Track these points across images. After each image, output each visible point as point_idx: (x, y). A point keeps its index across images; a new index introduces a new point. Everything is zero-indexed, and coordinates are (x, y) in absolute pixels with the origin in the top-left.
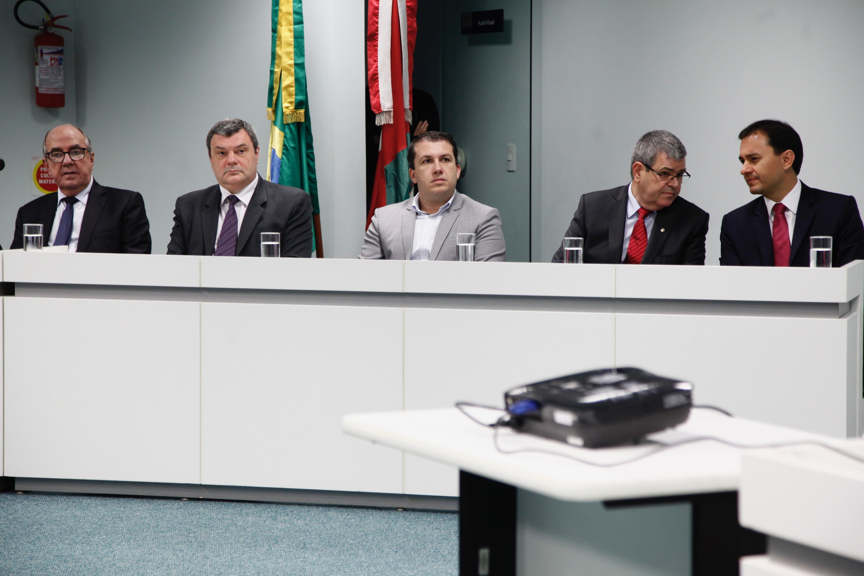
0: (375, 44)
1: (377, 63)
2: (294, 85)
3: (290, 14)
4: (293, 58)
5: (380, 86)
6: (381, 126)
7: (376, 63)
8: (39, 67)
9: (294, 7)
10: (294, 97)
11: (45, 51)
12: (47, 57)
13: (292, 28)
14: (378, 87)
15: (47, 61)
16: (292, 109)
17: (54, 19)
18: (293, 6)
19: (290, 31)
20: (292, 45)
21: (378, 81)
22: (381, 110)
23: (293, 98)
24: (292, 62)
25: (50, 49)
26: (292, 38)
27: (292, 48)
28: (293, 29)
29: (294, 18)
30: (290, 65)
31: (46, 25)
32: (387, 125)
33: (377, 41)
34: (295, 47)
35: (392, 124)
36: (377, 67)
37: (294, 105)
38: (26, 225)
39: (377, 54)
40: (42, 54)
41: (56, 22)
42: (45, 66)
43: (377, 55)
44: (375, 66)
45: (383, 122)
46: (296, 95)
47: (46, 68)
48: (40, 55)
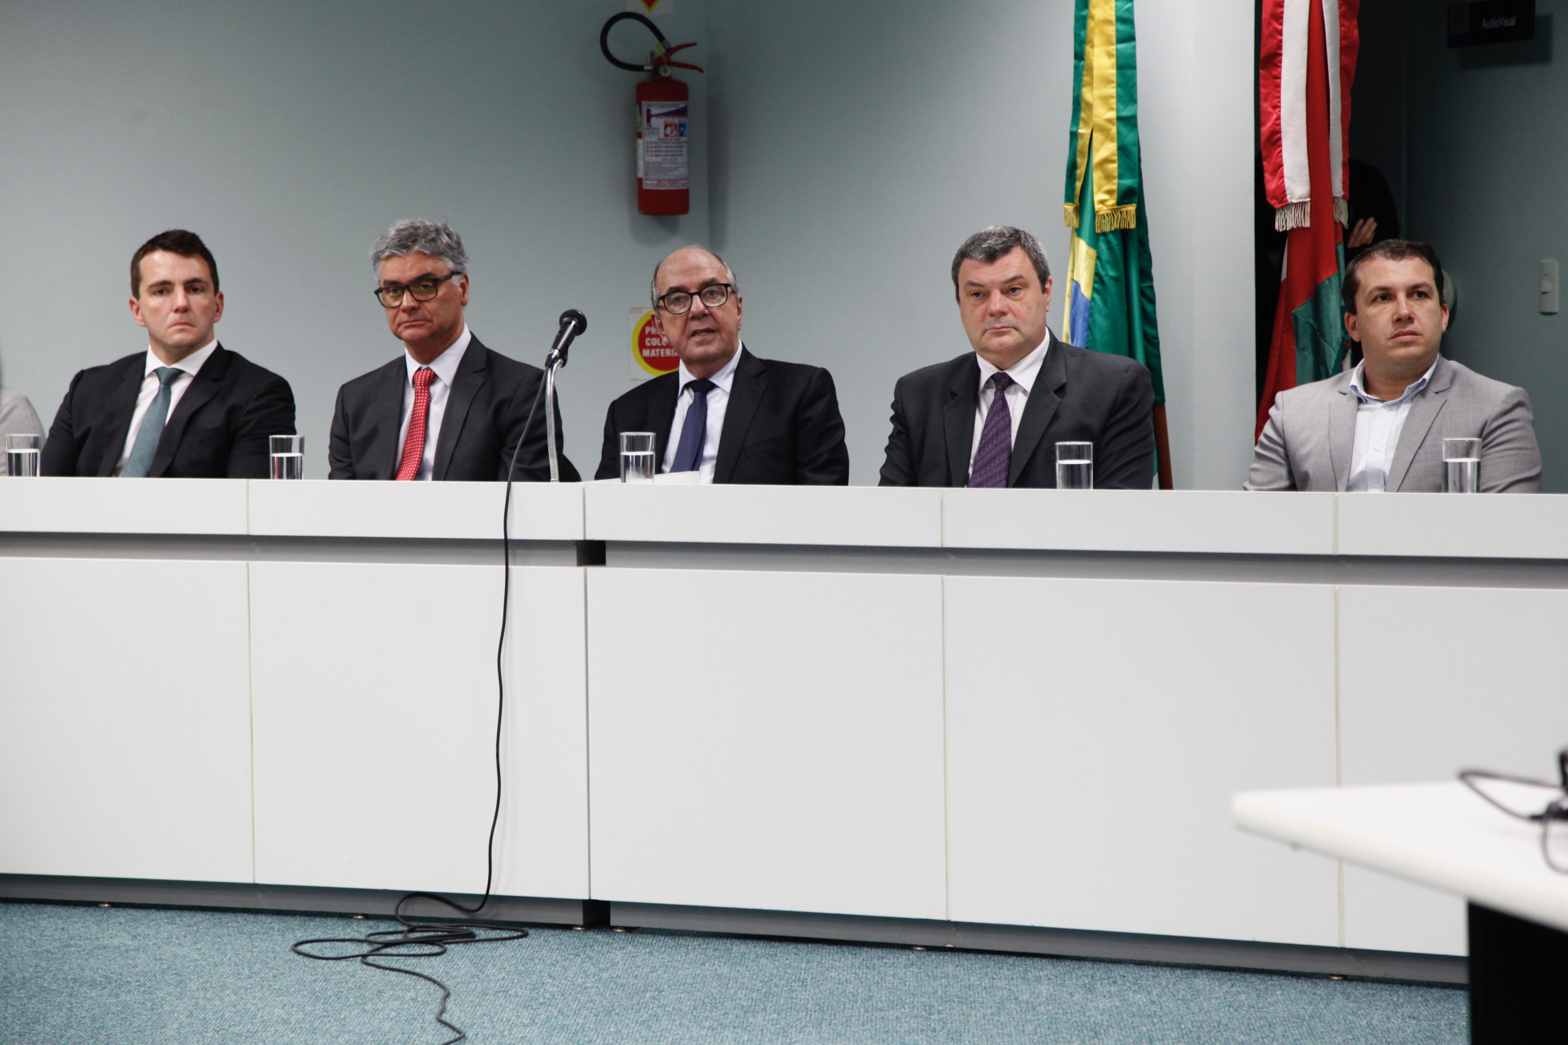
0: (1275, 73)
1: (1280, 111)
2: (1115, 158)
3: (1109, 22)
4: (1115, 106)
5: (1285, 154)
6: (1285, 232)
7: (1277, 110)
8: (644, 142)
9: (1117, 9)
10: (1116, 181)
11: (654, 111)
12: (657, 123)
13: (1113, 49)
14: (1281, 157)
15: (657, 129)
16: (1113, 205)
17: (670, 51)
18: (1116, 7)
19: (1109, 55)
20: (1112, 82)
21: (1280, 146)
22: (1287, 201)
23: (1114, 184)
24: (1112, 115)
25: (663, 106)
26: (1113, 69)
27: (1113, 87)
28: (1114, 52)
29: (1117, 31)
30: (1109, 121)
31: (658, 62)
32: (1298, 231)
33: (1280, 67)
34: (1118, 85)
35: (1307, 228)
36: (1279, 118)
37: (1115, 196)
38: (625, 435)
39: (1279, 92)
40: (649, 116)
41: (675, 57)
42: (654, 139)
43: (1278, 95)
44: (1275, 116)
45: (1290, 225)
46: (1120, 177)
47: (656, 143)
48: (645, 118)
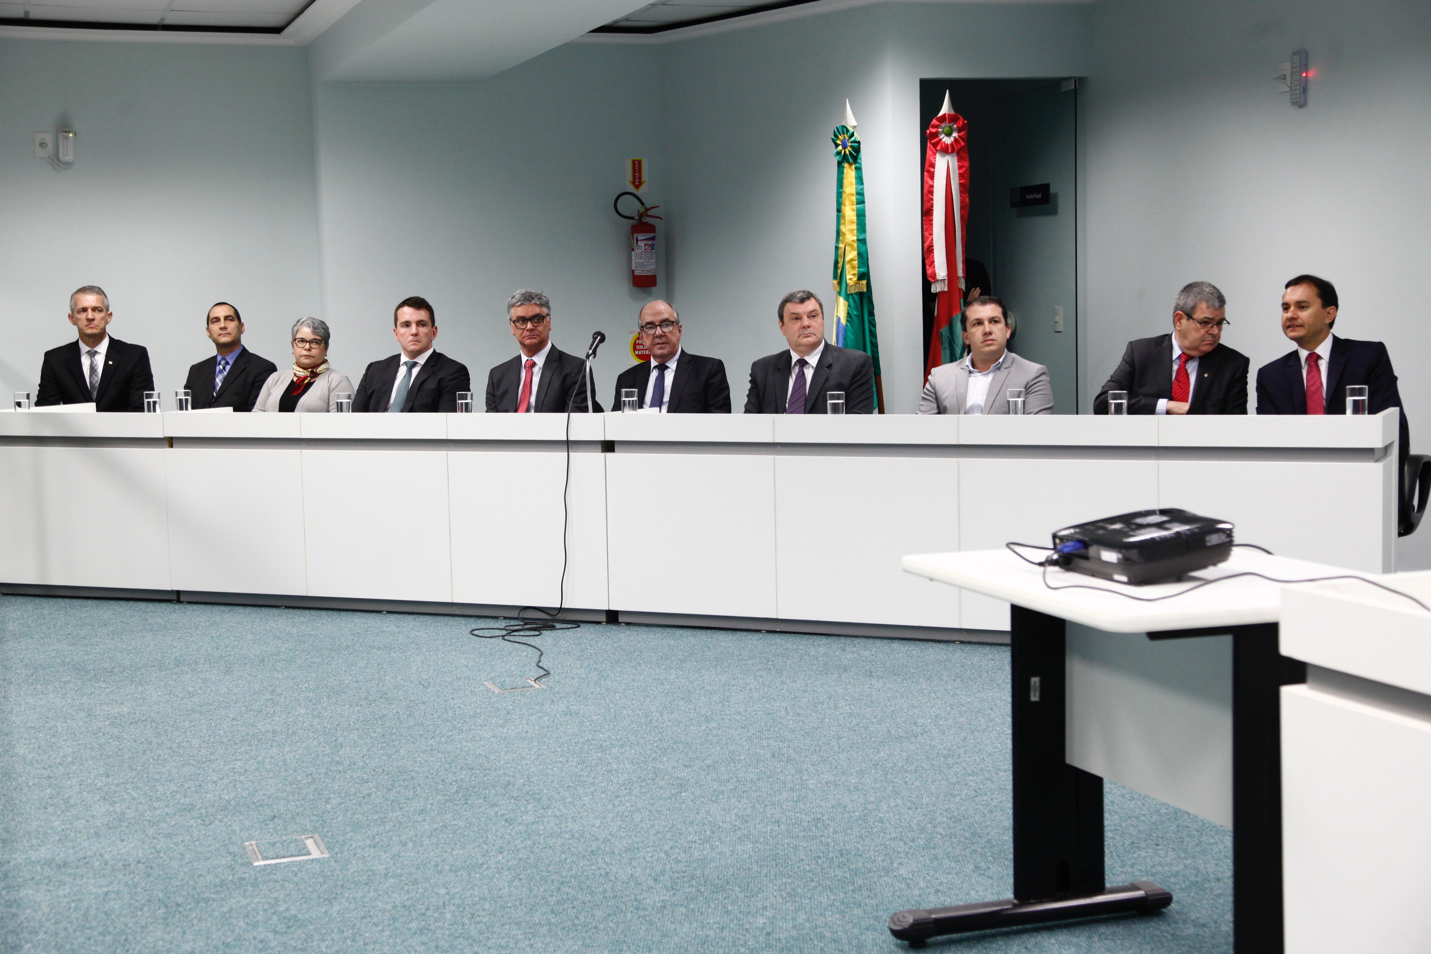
0: (930, 218)
2: (856, 258)
3: (852, 195)
4: (856, 234)
5: (935, 256)
6: (936, 293)
7: (932, 236)
8: (635, 253)
9: (856, 188)
10: (857, 269)
11: (640, 238)
12: (641, 244)
14: (934, 258)
15: (641, 247)
16: (856, 281)
17: (647, 210)
19: (853, 210)
20: (854, 223)
21: (933, 253)
22: (937, 279)
23: (856, 271)
24: (855, 238)
25: (644, 236)
26: (855, 216)
27: (855, 225)
28: (855, 209)
29: (857, 199)
30: (853, 241)
31: (641, 215)
32: (942, 293)
33: (933, 216)
34: (857, 224)
35: (946, 291)
36: (932, 240)
37: (857, 276)
38: (623, 390)
39: (932, 227)
40: (637, 241)
41: (649, 213)
42: (640, 251)
43: (932, 229)
44: (930, 239)
45: (938, 290)
46: (859, 267)
47: (640, 253)
48: (635, 242)
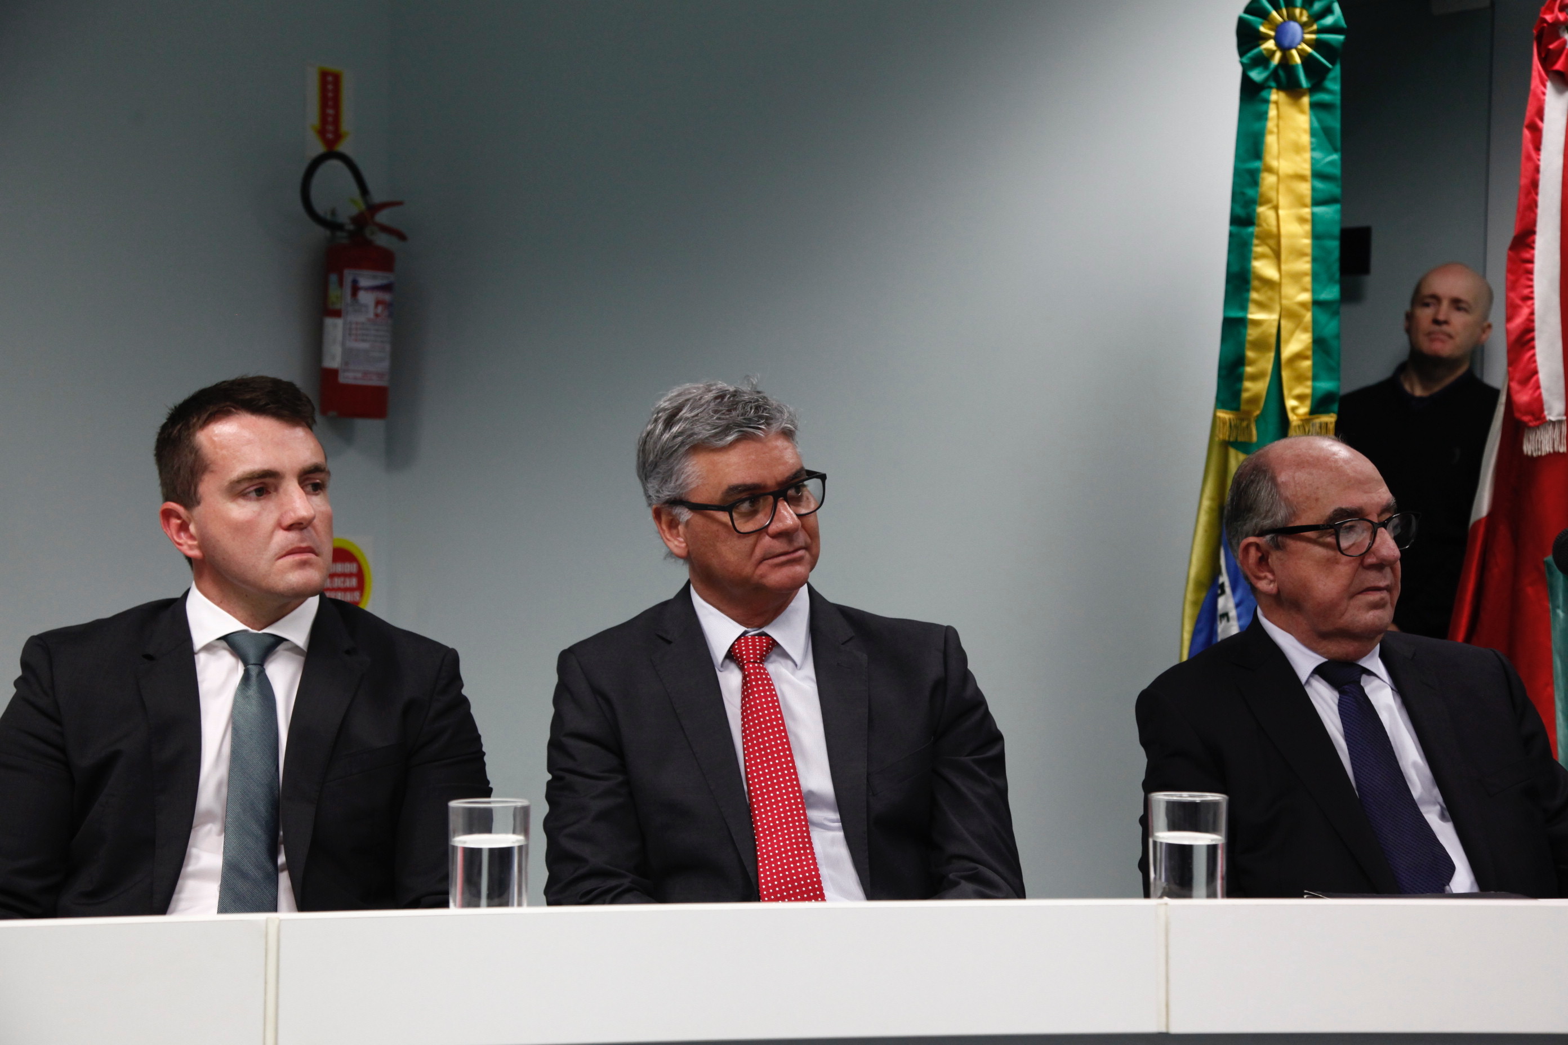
0: (1527, 256)
1: (1533, 304)
2: (1309, 353)
3: (1301, 178)
4: (1309, 286)
5: (1539, 358)
6: (1540, 457)
7: (1529, 303)
8: (345, 324)
9: (1314, 162)
10: (1309, 383)
11: (364, 282)
12: (366, 298)
13: (1307, 213)
14: (1535, 361)
15: (366, 306)
16: (1305, 414)
17: (374, 209)
18: (1312, 158)
19: (1301, 220)
20: (1304, 255)
21: (1533, 348)
22: (1545, 417)
23: (1307, 387)
24: (1306, 297)
25: (375, 277)
26: (1306, 237)
27: (1307, 262)
28: (1309, 217)
29: (1314, 189)
30: (1303, 305)
31: (361, 221)
32: (1555, 455)
33: (1533, 248)
34: (1314, 260)
35: (1564, 453)
36: (1532, 313)
37: (1308, 403)
39: (1532, 280)
40: (355, 289)
41: (382, 217)
42: (361, 318)
43: (1530, 283)
44: (1525, 311)
45: (1547, 448)
46: (1315, 378)
47: (363, 323)
48: (348, 291)
